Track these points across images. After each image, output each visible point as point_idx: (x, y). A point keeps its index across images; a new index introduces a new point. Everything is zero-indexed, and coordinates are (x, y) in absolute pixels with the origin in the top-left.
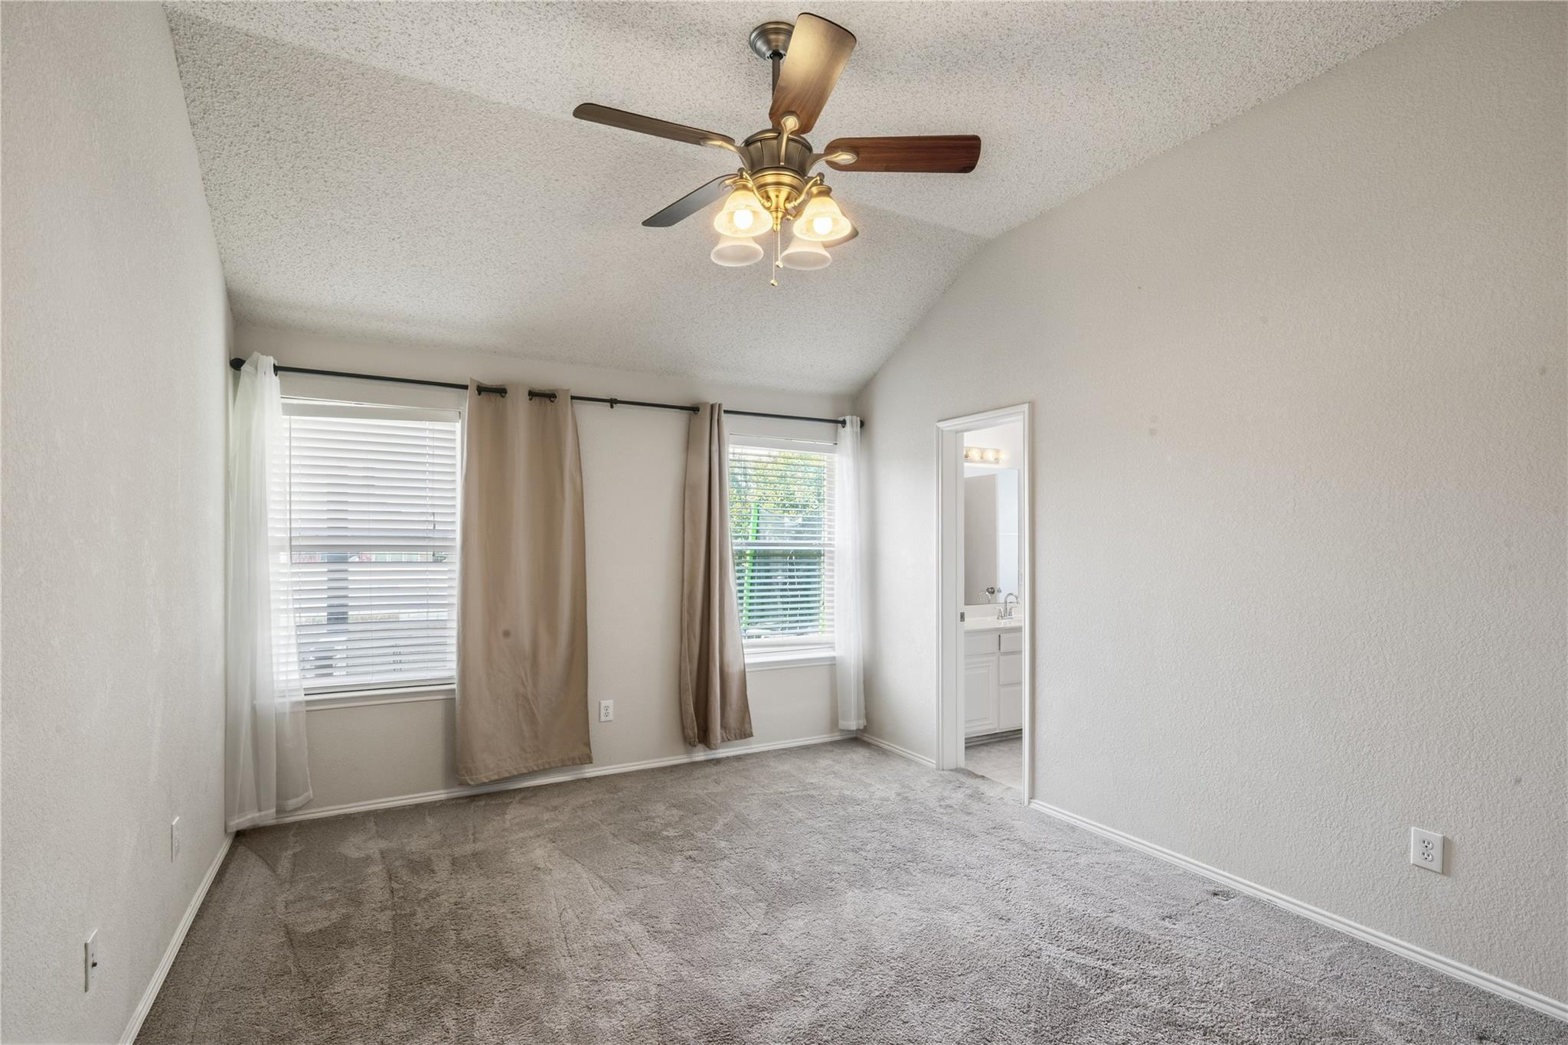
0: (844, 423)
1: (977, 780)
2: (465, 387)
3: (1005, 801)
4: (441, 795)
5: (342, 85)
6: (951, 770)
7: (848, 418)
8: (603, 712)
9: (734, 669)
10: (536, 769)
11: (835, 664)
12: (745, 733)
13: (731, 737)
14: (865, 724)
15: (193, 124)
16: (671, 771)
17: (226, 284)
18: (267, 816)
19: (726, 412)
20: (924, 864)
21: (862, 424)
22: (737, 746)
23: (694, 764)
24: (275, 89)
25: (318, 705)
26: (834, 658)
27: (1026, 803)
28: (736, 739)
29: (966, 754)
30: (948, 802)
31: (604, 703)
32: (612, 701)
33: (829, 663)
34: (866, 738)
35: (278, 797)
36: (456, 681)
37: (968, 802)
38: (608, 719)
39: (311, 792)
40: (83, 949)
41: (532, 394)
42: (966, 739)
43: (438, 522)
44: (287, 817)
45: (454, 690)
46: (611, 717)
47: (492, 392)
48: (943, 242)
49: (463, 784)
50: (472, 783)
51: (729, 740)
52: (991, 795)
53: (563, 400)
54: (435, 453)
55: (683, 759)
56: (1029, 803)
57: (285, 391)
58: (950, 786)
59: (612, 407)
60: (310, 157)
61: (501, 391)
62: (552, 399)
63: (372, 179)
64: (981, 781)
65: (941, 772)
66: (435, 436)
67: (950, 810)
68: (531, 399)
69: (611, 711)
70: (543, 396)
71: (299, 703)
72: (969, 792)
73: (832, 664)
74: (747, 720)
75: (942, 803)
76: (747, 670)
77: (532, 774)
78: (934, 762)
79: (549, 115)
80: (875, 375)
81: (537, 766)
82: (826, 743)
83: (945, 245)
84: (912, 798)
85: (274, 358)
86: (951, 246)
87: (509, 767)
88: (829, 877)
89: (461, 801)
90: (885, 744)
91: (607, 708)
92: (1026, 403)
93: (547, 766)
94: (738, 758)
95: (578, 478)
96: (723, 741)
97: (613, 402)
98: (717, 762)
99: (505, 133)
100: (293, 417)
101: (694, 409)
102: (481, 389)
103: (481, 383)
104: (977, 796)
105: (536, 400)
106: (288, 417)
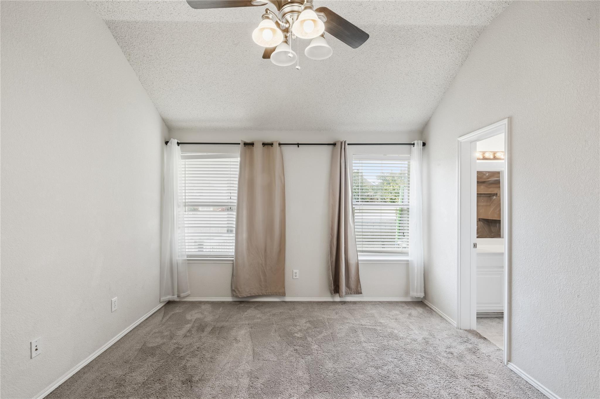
0: (414, 144)
1: (480, 340)
2: (239, 144)
3: (491, 358)
4: (230, 299)
5: (161, 32)
6: (465, 330)
7: (416, 142)
8: (294, 274)
9: (352, 262)
10: (265, 294)
11: (408, 264)
12: (358, 292)
13: (352, 292)
14: (424, 296)
15: (128, 61)
16: (321, 304)
17: (161, 116)
18: (175, 298)
19: (348, 144)
20: (411, 388)
21: (424, 144)
22: (356, 297)
23: (334, 303)
24: (143, 41)
25: (190, 261)
26: (408, 261)
27: (506, 363)
28: (354, 294)
29: (477, 321)
30: (452, 350)
31: (295, 271)
32: (298, 270)
33: (406, 263)
34: (426, 302)
35: (178, 291)
36: (234, 257)
37: (465, 353)
38: (296, 278)
39: (189, 292)
40: (30, 344)
41: (264, 144)
42: (477, 313)
43: (231, 196)
44: (183, 299)
45: (233, 260)
46: (297, 277)
47: (249, 145)
48: (453, 36)
49: (237, 297)
50: (240, 297)
51: (351, 294)
52: (484, 352)
53: (276, 145)
54: (231, 170)
55: (330, 299)
56: (507, 364)
57: (183, 151)
58: (460, 340)
59: (298, 147)
60: (163, 64)
61: (252, 144)
62: (272, 145)
63: (184, 67)
64: (482, 341)
65: (458, 330)
66: (231, 164)
67: (450, 356)
68: (263, 146)
69: (298, 275)
70: (267, 145)
71: (185, 260)
72: (470, 346)
73: (407, 264)
74: (359, 286)
75: (448, 350)
76: (359, 263)
77: (263, 296)
78: (456, 323)
79: (232, 21)
80: (430, 118)
81: (266, 293)
82: (403, 302)
83: (454, 37)
84: (431, 342)
85: (177, 140)
86: (459, 37)
87: (255, 292)
88: (352, 380)
89: (237, 303)
90: (434, 307)
91: (296, 273)
92: (507, 118)
93: (270, 294)
94: (355, 303)
95: (283, 177)
96: (346, 294)
97: (298, 145)
98: (344, 303)
99: (220, 35)
100: (186, 160)
101: (334, 144)
102: (246, 144)
103: (245, 142)
104: (474, 351)
105: (266, 146)
106: (184, 160)
